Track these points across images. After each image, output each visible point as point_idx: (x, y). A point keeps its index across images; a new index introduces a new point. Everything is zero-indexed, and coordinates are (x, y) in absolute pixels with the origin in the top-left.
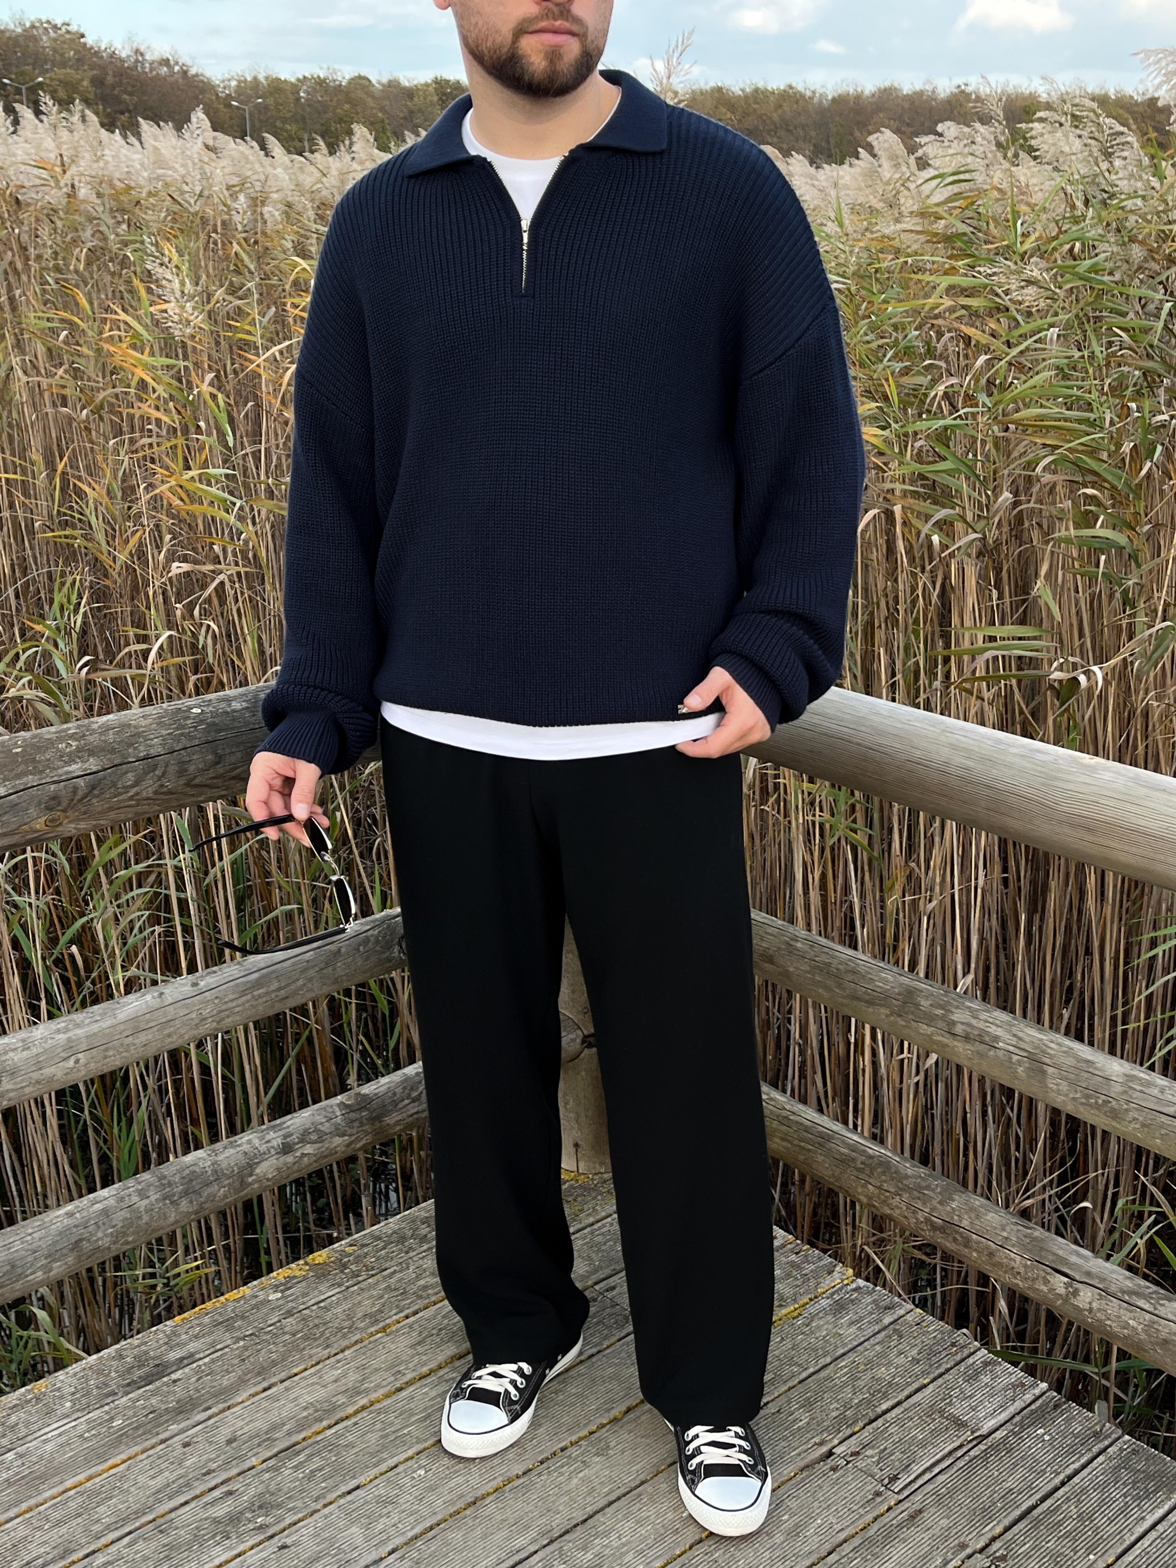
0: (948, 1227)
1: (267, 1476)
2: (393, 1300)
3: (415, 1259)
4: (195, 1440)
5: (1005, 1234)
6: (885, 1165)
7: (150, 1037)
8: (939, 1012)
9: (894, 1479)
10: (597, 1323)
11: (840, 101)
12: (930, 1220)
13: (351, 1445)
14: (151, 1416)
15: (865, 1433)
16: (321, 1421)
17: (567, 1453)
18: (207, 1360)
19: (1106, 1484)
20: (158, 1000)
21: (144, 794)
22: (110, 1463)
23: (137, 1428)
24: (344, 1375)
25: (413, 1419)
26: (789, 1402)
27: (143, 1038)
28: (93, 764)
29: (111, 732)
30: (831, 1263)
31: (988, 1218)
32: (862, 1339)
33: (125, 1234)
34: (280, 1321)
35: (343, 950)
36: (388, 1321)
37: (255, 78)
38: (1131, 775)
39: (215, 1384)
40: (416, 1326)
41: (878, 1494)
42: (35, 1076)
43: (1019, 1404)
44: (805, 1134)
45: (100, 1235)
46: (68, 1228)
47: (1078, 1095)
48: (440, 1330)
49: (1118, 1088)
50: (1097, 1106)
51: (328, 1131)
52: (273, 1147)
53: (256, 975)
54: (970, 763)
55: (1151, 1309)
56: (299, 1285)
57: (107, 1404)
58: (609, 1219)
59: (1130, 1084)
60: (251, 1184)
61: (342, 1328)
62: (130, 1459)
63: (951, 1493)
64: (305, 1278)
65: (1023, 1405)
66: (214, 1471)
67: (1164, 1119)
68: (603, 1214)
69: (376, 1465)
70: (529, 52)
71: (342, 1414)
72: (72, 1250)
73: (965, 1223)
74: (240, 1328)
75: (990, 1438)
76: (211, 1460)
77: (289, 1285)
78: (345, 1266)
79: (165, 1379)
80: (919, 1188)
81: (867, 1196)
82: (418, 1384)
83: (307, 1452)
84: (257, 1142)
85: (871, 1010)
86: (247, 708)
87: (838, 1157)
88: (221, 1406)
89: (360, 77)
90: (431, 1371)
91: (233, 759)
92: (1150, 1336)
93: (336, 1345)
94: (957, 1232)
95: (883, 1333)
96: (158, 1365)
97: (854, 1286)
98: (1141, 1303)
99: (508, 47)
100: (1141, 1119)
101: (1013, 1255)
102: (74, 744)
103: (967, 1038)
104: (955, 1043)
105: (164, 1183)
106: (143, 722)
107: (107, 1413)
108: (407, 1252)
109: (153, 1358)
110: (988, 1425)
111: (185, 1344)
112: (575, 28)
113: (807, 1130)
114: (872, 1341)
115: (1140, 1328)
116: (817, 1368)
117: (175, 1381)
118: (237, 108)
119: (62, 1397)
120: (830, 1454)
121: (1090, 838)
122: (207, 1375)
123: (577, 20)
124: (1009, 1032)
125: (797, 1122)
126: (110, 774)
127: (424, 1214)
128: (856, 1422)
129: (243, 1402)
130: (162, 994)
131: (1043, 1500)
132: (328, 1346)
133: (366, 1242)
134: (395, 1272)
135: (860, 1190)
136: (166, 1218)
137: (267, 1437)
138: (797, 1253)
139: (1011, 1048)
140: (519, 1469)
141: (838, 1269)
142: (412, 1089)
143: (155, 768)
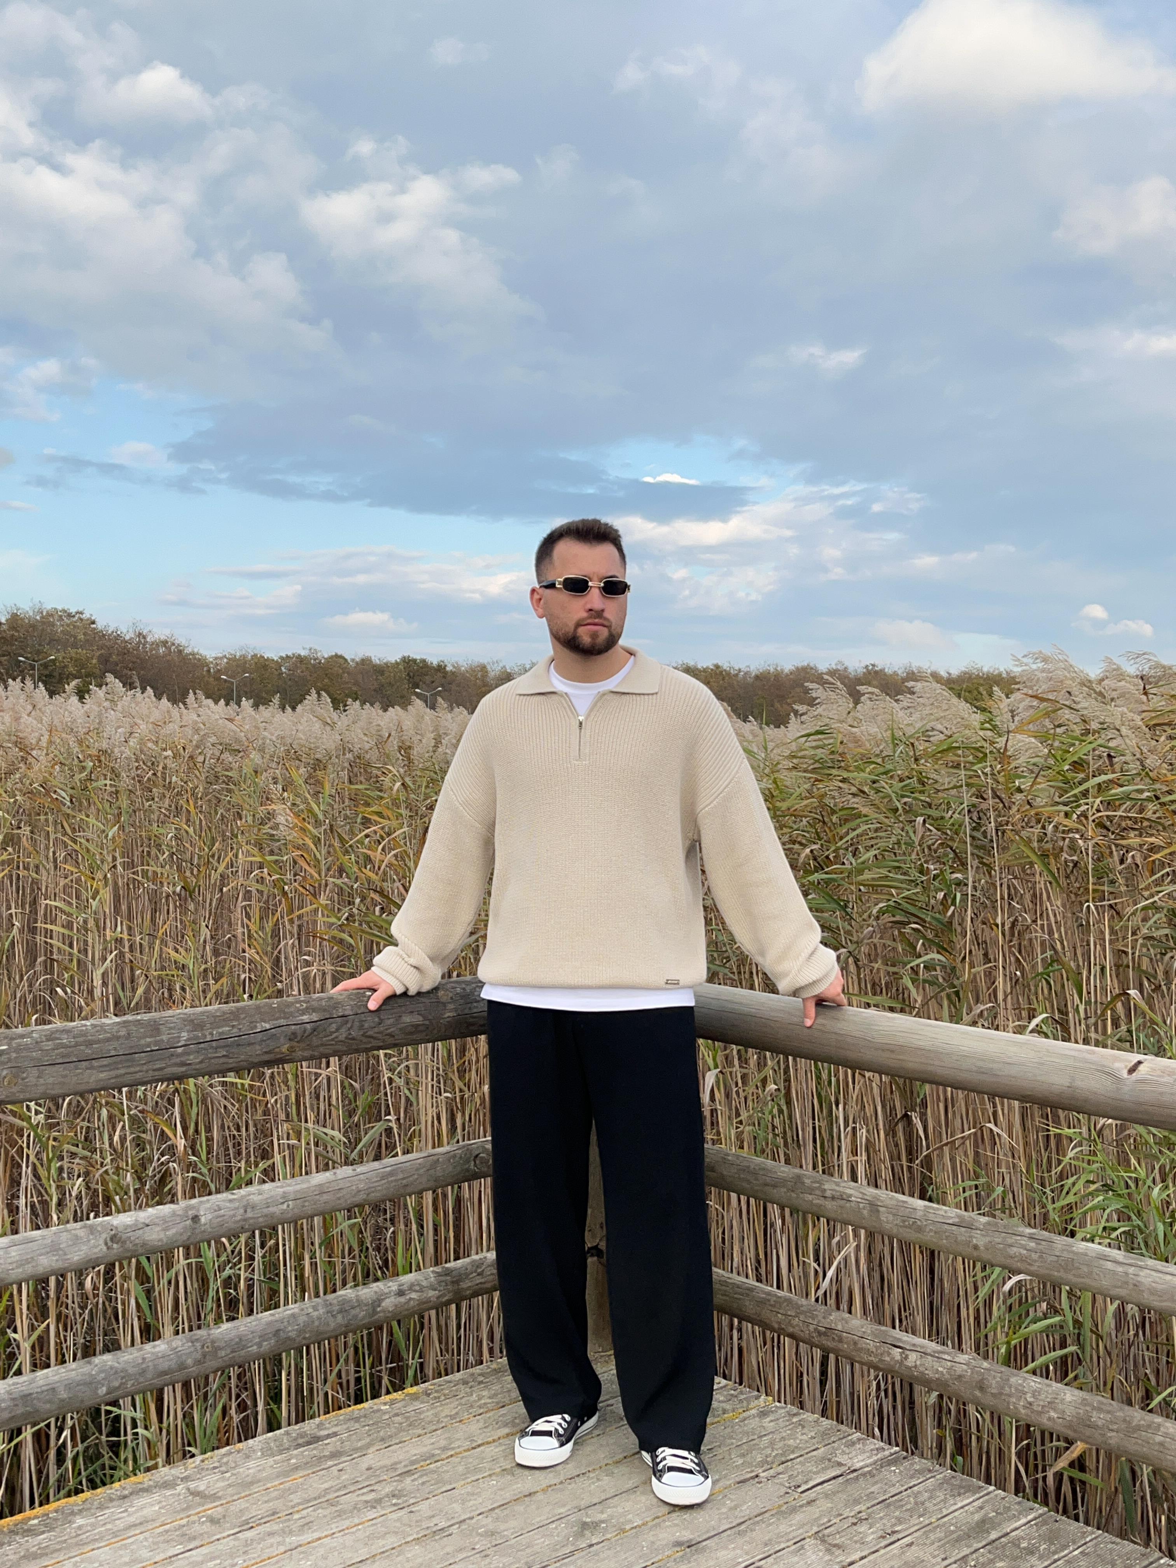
0: (829, 1332)
1: (395, 1483)
2: (465, 1408)
4: (346, 1468)
5: (864, 1330)
6: (788, 1301)
8: (816, 1185)
9: (798, 1487)
11: (761, 678)
12: (817, 1329)
13: (447, 1471)
14: (314, 1458)
15: (780, 1468)
16: (426, 1461)
17: (587, 1475)
18: (345, 1435)
20: (334, 1176)
21: (340, 1038)
22: (293, 1477)
23: (306, 1464)
24: (437, 1442)
25: (485, 1461)
27: (325, 1197)
28: (315, 1017)
30: (758, 1394)
32: (778, 1428)
33: (304, 1332)
34: (390, 1418)
36: (461, 1418)
37: (244, 656)
39: (353, 1445)
40: (482, 1420)
41: (787, 1493)
42: (265, 1211)
43: (880, 1456)
45: (290, 1329)
46: (272, 1322)
47: (898, 1222)
49: (921, 1213)
50: (910, 1227)
51: (425, 1286)
52: (392, 1293)
56: (400, 1403)
57: (284, 1454)
60: (379, 1312)
61: (432, 1421)
62: (305, 1476)
64: (403, 1400)
65: (883, 1457)
66: (360, 1481)
67: (946, 1226)
69: (464, 1479)
70: (583, 634)
71: (439, 1458)
72: (274, 1335)
73: (840, 1327)
74: (364, 1421)
75: (861, 1471)
76: (357, 1477)
77: (393, 1402)
79: (320, 1443)
80: (810, 1311)
81: (777, 1321)
83: (419, 1474)
84: (382, 1290)
85: (774, 1190)
87: (759, 1300)
88: (359, 1454)
89: (337, 656)
90: (494, 1441)
92: (950, 1375)
93: (429, 1429)
94: (834, 1334)
95: (792, 1426)
96: (315, 1437)
97: (773, 1405)
98: (946, 1357)
99: (572, 632)
100: (934, 1230)
101: (868, 1341)
103: (833, 1198)
104: (826, 1202)
105: (328, 1304)
107: (285, 1457)
109: (311, 1434)
110: (860, 1465)
111: (330, 1428)
112: (606, 623)
113: (738, 1286)
114: (785, 1429)
115: (945, 1371)
117: (326, 1444)
118: (225, 681)
120: (757, 1476)
122: (347, 1441)
123: (606, 619)
126: (323, 1024)
128: (774, 1463)
129: (373, 1453)
130: (335, 1173)
131: (894, 1496)
132: (424, 1429)
133: (441, 1384)
136: (328, 1325)
137: (393, 1467)
138: (735, 1390)
141: (762, 1397)
143: (347, 1022)
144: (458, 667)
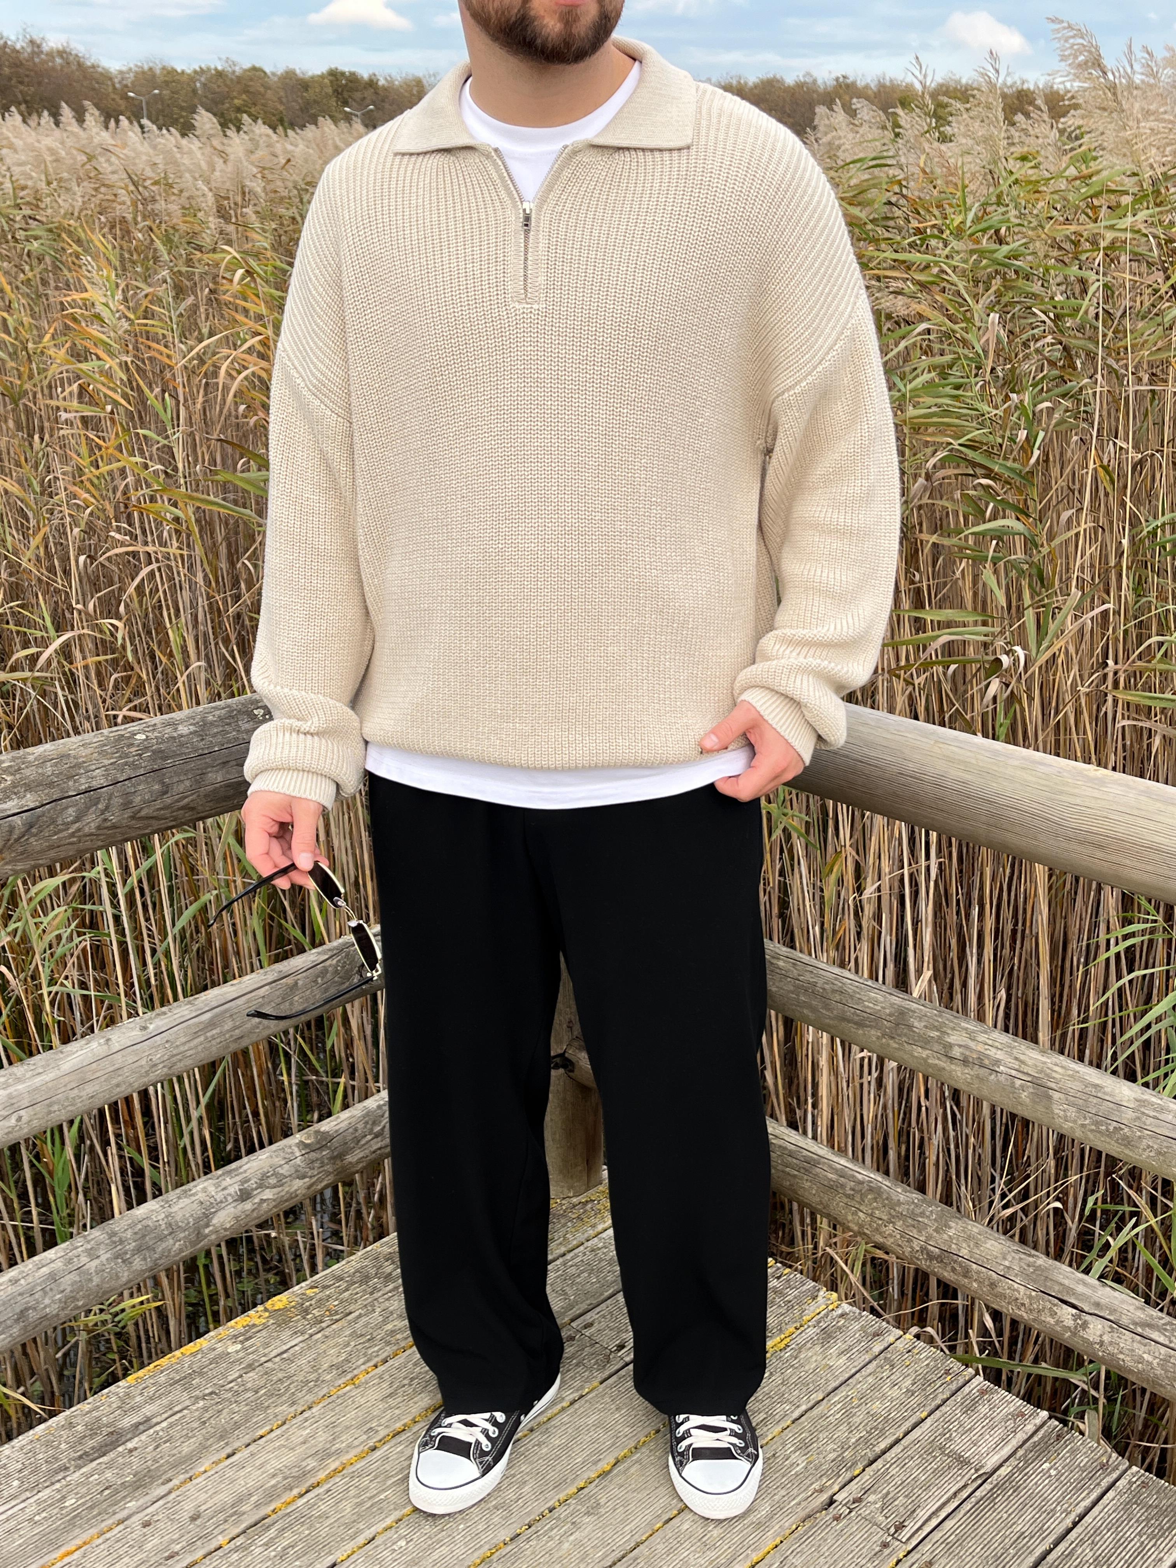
0: (945, 1256)
1: (235, 1556)
2: (360, 1347)
3: (381, 1300)
4: (155, 1518)
5: (1007, 1263)
6: (876, 1192)
7: (97, 1088)
8: (935, 1034)
9: (900, 1527)
10: (577, 1365)
12: (926, 1248)
13: (325, 1516)
14: (107, 1492)
15: (866, 1476)
16: (291, 1489)
17: (556, 1513)
18: (164, 1424)
19: (1118, 1523)
20: (106, 1047)
21: (87, 830)
22: (63, 1550)
23: (91, 1508)
24: (313, 1436)
25: (390, 1482)
26: (784, 1444)
27: (90, 1089)
28: (30, 800)
29: (49, 764)
30: (814, 1287)
31: (988, 1246)
32: (854, 1371)
33: (75, 1299)
34: (241, 1376)
35: (300, 983)
36: (355, 1372)
37: (151, 69)
38: (1142, 788)
39: (175, 1452)
40: (386, 1376)
41: (885, 1545)
43: (1021, 1436)
44: (790, 1159)
45: (47, 1301)
47: (1087, 1122)
48: (412, 1379)
49: (1130, 1114)
50: (1109, 1134)
51: (287, 1174)
52: (230, 1195)
53: (208, 1016)
54: (967, 777)
55: (1167, 1343)
56: (258, 1335)
57: (59, 1481)
58: (582, 1248)
59: (1142, 1109)
60: (207, 1236)
61: (308, 1382)
62: (85, 1543)
63: (960, 1541)
64: (265, 1326)
65: (1026, 1437)
66: (177, 1553)
68: (575, 1242)
69: (353, 1538)
70: (542, 13)
71: (313, 1481)
72: (17, 1321)
73: (964, 1252)
74: (198, 1387)
75: (995, 1476)
76: (173, 1541)
77: (249, 1334)
78: (306, 1311)
79: (120, 1449)
80: (913, 1216)
81: (857, 1224)
82: (394, 1441)
83: (277, 1526)
84: (212, 1190)
85: (860, 1032)
86: (196, 732)
87: (826, 1183)
88: (182, 1477)
91: (181, 787)
92: (1166, 1371)
93: (301, 1402)
94: (955, 1262)
95: (874, 1363)
96: (112, 1433)
97: (839, 1311)
98: (1155, 1335)
99: (518, 7)
100: (1156, 1147)
101: (1016, 1286)
102: (9, 778)
103: (965, 1062)
104: (953, 1067)
105: (115, 1240)
106: (84, 752)
107: (59, 1491)
108: (372, 1293)
109: (107, 1426)
110: (991, 1463)
111: (140, 1407)
113: (791, 1154)
114: (864, 1372)
115: (1155, 1362)
116: (810, 1405)
117: (131, 1451)
118: (132, 98)
119: (8, 1475)
120: (831, 1502)
121: (1099, 854)
122: (165, 1442)
124: (1010, 1054)
125: (780, 1146)
126: (49, 810)
127: (386, 1250)
128: (855, 1464)
129: (205, 1471)
130: (108, 1040)
131: (1056, 1544)
132: (293, 1403)
133: (326, 1283)
134: (360, 1316)
135: (850, 1218)
136: (118, 1278)
137: (233, 1511)
138: (779, 1278)
139: (1014, 1073)
140: (505, 1534)
141: (821, 1293)
142: (374, 1123)
143: (97, 801)
144: (391, 82)
